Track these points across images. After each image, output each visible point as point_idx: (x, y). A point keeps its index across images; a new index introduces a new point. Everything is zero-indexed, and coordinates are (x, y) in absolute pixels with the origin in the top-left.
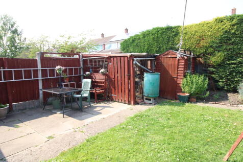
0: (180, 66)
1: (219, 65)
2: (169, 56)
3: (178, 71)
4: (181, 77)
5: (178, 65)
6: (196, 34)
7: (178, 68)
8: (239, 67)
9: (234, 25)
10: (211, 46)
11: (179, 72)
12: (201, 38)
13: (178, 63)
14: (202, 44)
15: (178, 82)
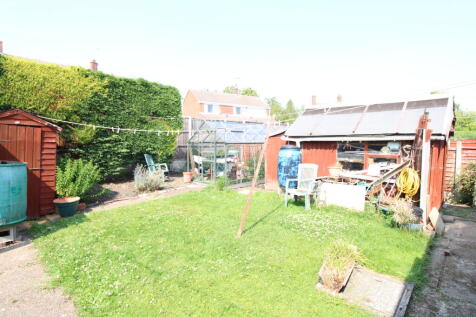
0: (46, 146)
1: (90, 143)
2: (17, 122)
3: (42, 155)
4: (52, 168)
5: (42, 143)
6: (47, 85)
7: (42, 149)
8: (114, 147)
9: (105, 87)
10: (76, 112)
11: (44, 157)
12: (58, 95)
13: (43, 138)
14: (59, 106)
15: (44, 179)
